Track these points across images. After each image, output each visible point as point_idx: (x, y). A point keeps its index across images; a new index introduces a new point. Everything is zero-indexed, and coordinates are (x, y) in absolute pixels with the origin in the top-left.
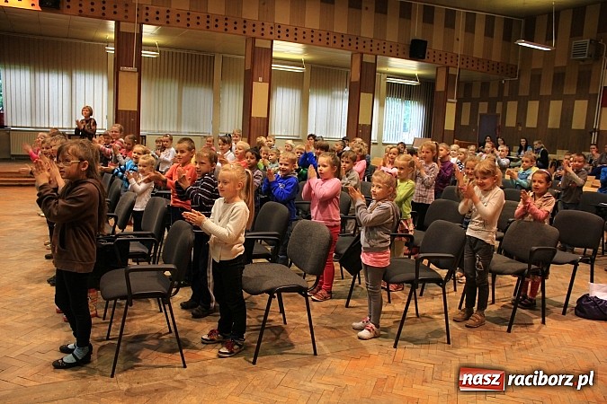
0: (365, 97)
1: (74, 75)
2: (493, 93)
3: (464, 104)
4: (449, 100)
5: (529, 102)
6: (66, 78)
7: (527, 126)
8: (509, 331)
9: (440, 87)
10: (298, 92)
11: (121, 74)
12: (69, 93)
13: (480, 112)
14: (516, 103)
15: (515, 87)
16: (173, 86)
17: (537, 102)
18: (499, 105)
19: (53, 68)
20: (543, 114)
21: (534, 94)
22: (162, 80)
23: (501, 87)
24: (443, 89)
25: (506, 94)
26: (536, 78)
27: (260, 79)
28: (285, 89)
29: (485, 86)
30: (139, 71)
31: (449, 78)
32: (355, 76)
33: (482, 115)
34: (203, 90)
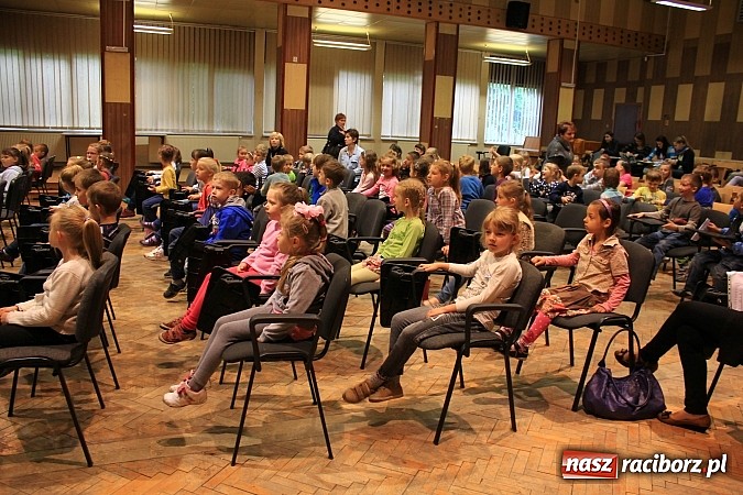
0: (442, 82)
1: (74, 60)
2: (634, 75)
4: (563, 84)
5: (681, 86)
6: (64, 65)
7: (677, 119)
9: (552, 67)
10: (367, 77)
11: (107, 56)
12: (69, 84)
13: (616, 101)
14: (662, 88)
15: (661, 65)
16: (201, 71)
18: (640, 91)
19: (47, 52)
20: (698, 102)
21: (687, 75)
22: (187, 64)
23: (644, 66)
24: (556, 70)
25: (649, 75)
26: (690, 53)
27: (295, 59)
28: (350, 74)
29: (623, 66)
30: (132, 52)
31: (564, 54)
32: (430, 53)
33: (618, 106)
34: (241, 76)
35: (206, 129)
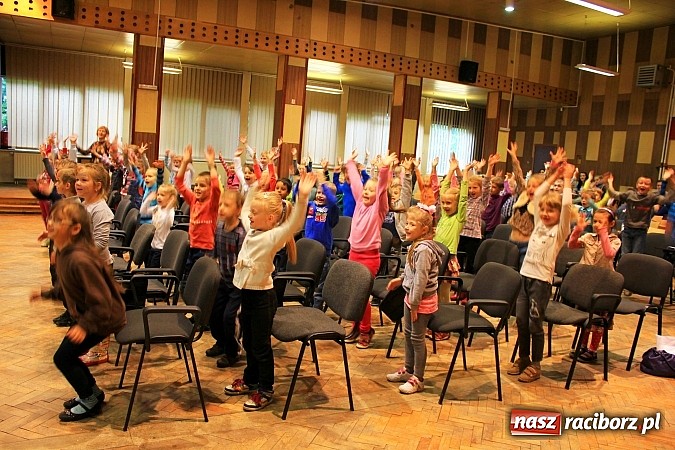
0: (408, 124)
1: (87, 92)
2: (550, 121)
3: (518, 133)
4: (501, 128)
5: (590, 133)
6: (78, 95)
7: (587, 158)
8: (567, 387)
9: (492, 113)
10: (334, 115)
11: (139, 92)
12: (81, 112)
13: (535, 142)
14: (575, 133)
15: (574, 116)
16: (196, 106)
17: (599, 133)
18: (557, 135)
19: (64, 84)
20: (605, 145)
21: (596, 123)
22: (183, 100)
23: (559, 116)
24: (495, 117)
25: (564, 122)
26: (598, 106)
27: (293, 101)
28: (320, 113)
29: (541, 114)
30: (160, 90)
31: (502, 105)
32: (398, 100)
33: (537, 146)
34: (229, 112)
35: (197, 155)
